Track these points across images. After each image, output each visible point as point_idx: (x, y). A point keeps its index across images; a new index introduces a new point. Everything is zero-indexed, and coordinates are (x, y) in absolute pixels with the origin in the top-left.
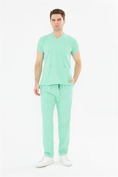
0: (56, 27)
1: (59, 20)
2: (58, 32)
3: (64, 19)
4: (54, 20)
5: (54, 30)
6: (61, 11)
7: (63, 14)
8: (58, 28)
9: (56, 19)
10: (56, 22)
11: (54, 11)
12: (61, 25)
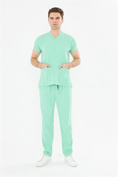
0: (54, 25)
1: (58, 18)
2: (56, 30)
3: (62, 18)
4: (52, 18)
5: (52, 28)
6: (60, 9)
7: (61, 13)
8: (55, 27)
9: (55, 17)
10: (55, 20)
11: (53, 9)
12: (59, 24)
